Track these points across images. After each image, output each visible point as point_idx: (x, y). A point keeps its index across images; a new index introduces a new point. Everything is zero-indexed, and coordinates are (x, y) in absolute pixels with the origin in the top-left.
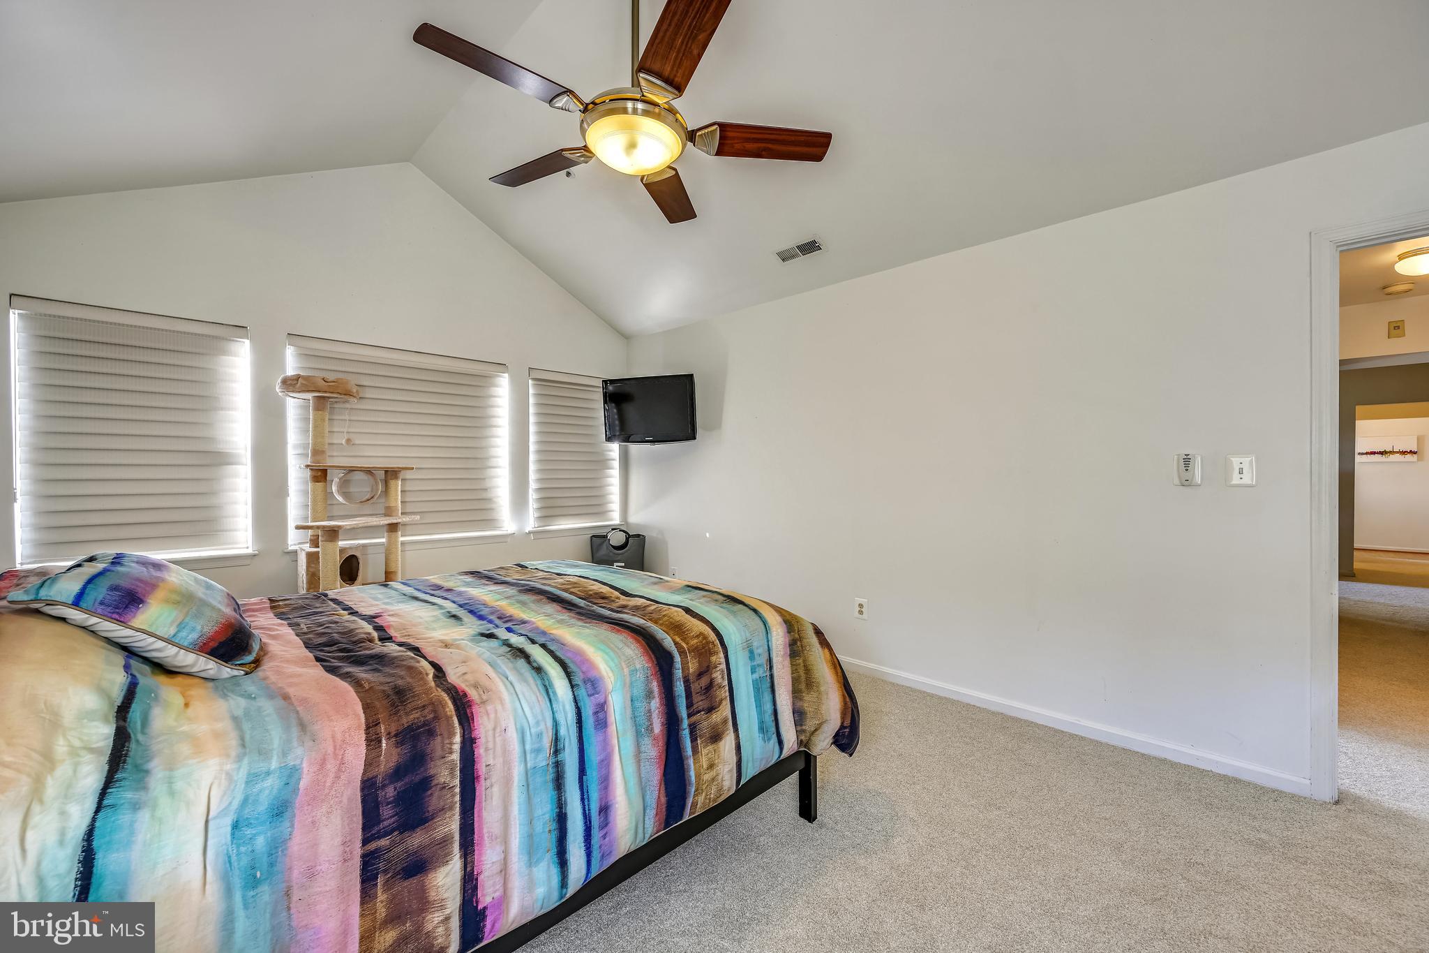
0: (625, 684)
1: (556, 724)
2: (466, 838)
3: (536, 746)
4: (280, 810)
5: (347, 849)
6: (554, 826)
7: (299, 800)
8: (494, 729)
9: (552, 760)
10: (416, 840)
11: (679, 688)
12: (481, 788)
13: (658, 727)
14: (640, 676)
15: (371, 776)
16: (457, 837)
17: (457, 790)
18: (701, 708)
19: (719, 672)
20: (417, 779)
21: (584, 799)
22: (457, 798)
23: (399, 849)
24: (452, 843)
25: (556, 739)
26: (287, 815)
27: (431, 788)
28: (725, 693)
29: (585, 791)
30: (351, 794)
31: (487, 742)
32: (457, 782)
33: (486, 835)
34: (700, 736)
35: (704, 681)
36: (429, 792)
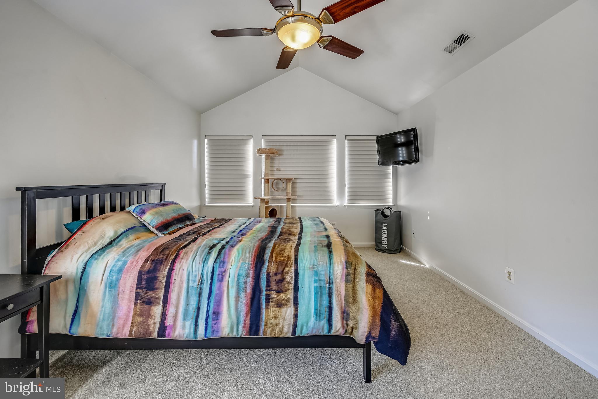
0: (237, 267)
1: (202, 274)
2: (165, 301)
3: (194, 279)
4: (120, 271)
5: (132, 288)
6: (196, 310)
7: (124, 270)
8: (180, 268)
9: (199, 286)
10: (150, 294)
11: (263, 277)
12: (172, 286)
13: (249, 290)
14: (246, 266)
15: (142, 270)
16: (162, 298)
17: (164, 284)
18: (274, 289)
19: (289, 276)
20: (153, 276)
21: (208, 305)
22: (164, 286)
23: (145, 295)
24: (160, 300)
25: (202, 279)
26: (121, 273)
27: (157, 280)
28: (292, 286)
29: (209, 303)
30: (135, 273)
31: (176, 272)
32: (165, 281)
33: (171, 303)
34: (271, 301)
35: (278, 277)
36: (156, 281)
